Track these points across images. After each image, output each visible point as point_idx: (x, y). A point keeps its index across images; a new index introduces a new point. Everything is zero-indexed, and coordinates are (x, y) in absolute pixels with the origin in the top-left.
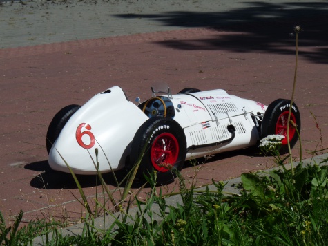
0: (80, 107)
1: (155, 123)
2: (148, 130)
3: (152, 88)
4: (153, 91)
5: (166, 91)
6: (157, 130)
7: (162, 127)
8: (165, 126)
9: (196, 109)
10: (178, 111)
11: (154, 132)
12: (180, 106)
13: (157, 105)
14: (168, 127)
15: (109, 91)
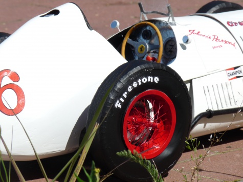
0: (8, 35)
1: (131, 73)
2: (119, 86)
3: (140, 5)
4: (142, 10)
5: (165, 11)
6: (135, 85)
7: (144, 80)
8: (150, 79)
9: (218, 44)
10: (184, 48)
11: (130, 89)
12: (186, 40)
13: (149, 35)
14: (156, 80)
15: (56, 12)
